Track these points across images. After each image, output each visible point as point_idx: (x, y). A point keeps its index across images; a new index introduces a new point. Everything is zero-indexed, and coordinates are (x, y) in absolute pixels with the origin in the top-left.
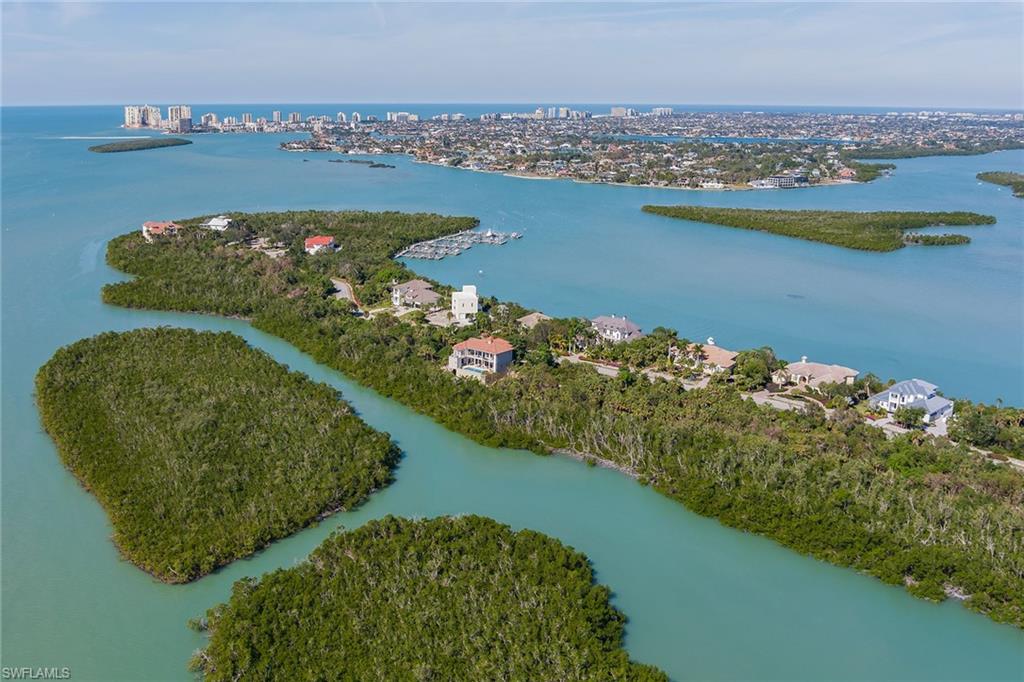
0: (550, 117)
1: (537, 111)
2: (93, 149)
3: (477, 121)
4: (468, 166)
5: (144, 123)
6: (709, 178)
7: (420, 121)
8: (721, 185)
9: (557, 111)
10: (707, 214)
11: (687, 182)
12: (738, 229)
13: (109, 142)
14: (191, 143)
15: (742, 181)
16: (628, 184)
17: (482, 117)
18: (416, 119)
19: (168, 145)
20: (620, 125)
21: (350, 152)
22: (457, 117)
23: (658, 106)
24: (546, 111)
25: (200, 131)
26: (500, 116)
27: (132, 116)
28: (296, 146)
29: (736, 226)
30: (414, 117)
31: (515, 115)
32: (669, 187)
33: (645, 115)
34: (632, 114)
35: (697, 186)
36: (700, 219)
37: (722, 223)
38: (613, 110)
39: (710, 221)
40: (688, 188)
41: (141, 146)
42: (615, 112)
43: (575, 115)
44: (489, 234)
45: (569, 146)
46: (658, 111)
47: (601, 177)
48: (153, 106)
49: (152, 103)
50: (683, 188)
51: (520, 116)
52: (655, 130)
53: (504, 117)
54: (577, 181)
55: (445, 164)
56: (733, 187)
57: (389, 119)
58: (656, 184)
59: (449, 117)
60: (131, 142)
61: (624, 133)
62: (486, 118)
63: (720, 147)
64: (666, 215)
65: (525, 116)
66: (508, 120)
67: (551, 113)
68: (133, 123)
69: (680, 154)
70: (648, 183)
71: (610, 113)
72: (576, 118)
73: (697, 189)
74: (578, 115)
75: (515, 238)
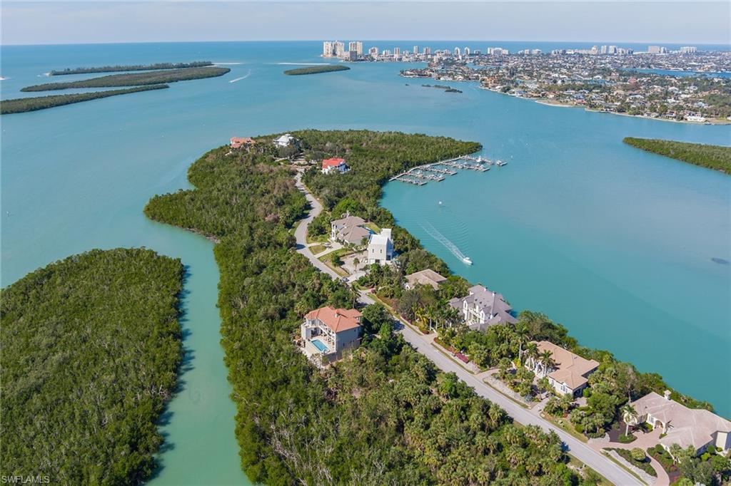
0: (602, 53)
1: (593, 48)
2: (286, 72)
3: (548, 55)
4: (514, 93)
5: (334, 54)
6: (694, 111)
7: (509, 55)
8: (703, 119)
9: (608, 48)
10: (674, 150)
11: (674, 115)
12: (698, 166)
13: (300, 68)
14: (349, 69)
15: (723, 116)
16: (626, 114)
17: (553, 52)
18: (507, 53)
19: (333, 71)
20: (650, 61)
21: (442, 79)
22: (535, 52)
23: (686, 45)
24: (599, 49)
25: (362, 60)
26: (565, 51)
27: (327, 48)
28: (409, 72)
29: (698, 164)
30: (506, 52)
31: (576, 51)
32: (658, 119)
33: (674, 52)
34: (664, 52)
35: (682, 119)
36: (667, 154)
37: (686, 160)
38: (650, 47)
39: (675, 157)
40: (675, 120)
41: (315, 71)
42: (651, 50)
43: (620, 51)
44: (479, 160)
45: (601, 78)
46: (684, 50)
47: (606, 107)
48: (341, 41)
49: (340, 39)
50: (670, 120)
51: (580, 52)
52: (674, 65)
53: (568, 53)
54: (587, 109)
55: (499, 91)
56: (713, 121)
57: (489, 53)
58: (649, 115)
59: (530, 52)
60: (311, 67)
61: (650, 67)
62: (555, 53)
63: (719, 82)
64: (640, 147)
65: (583, 52)
66: (570, 55)
67: (603, 51)
68: (328, 53)
69: (682, 88)
70: (642, 114)
71: (647, 50)
72: (620, 54)
73: (681, 121)
74: (623, 52)
75: (499, 165)
